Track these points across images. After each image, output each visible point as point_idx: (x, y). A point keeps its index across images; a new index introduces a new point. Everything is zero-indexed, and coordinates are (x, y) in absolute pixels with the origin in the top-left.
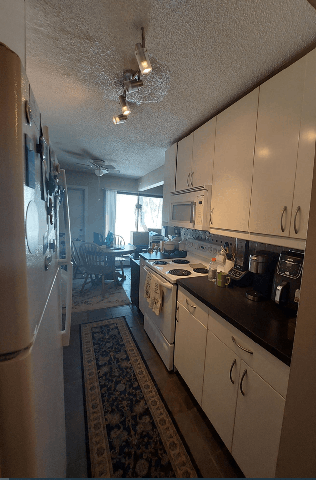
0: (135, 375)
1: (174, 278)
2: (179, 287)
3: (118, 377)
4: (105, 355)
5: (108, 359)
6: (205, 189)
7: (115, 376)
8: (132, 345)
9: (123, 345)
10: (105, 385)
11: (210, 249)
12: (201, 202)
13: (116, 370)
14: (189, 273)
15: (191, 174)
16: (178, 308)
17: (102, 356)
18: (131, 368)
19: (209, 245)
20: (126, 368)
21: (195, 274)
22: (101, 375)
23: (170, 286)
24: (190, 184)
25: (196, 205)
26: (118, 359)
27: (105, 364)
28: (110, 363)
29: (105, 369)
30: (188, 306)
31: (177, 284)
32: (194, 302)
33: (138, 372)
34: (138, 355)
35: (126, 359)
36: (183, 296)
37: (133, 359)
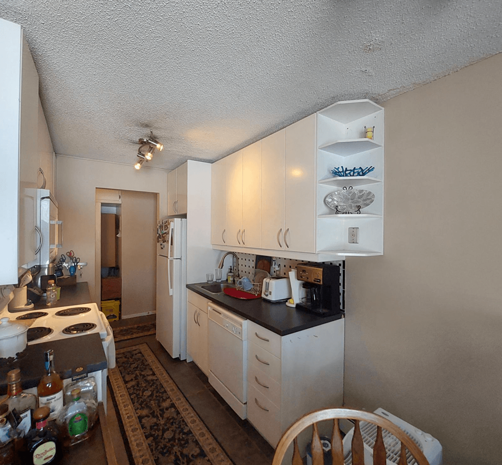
0: (133, 403)
3: (151, 400)
4: (170, 419)
5: (165, 415)
7: (154, 400)
8: (133, 439)
9: (147, 437)
10: (163, 393)
13: (154, 405)
17: (173, 418)
18: (138, 409)
20: (142, 408)
22: (168, 400)
26: (154, 416)
27: (167, 409)
28: (162, 410)
29: (165, 404)
33: (129, 407)
34: (126, 424)
35: (143, 417)
37: (134, 418)
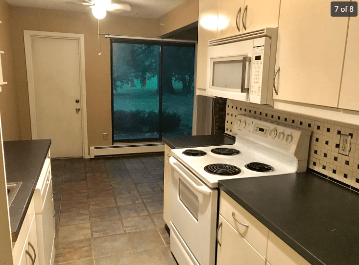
1: (214, 179)
2: (223, 193)
6: (266, 36)
11: (273, 133)
12: (258, 58)
14: (236, 171)
15: (242, 10)
16: (221, 224)
19: (272, 126)
21: (247, 173)
23: (208, 190)
24: (241, 26)
25: (250, 62)
30: (236, 224)
31: (218, 188)
32: (245, 218)
36: (228, 206)
